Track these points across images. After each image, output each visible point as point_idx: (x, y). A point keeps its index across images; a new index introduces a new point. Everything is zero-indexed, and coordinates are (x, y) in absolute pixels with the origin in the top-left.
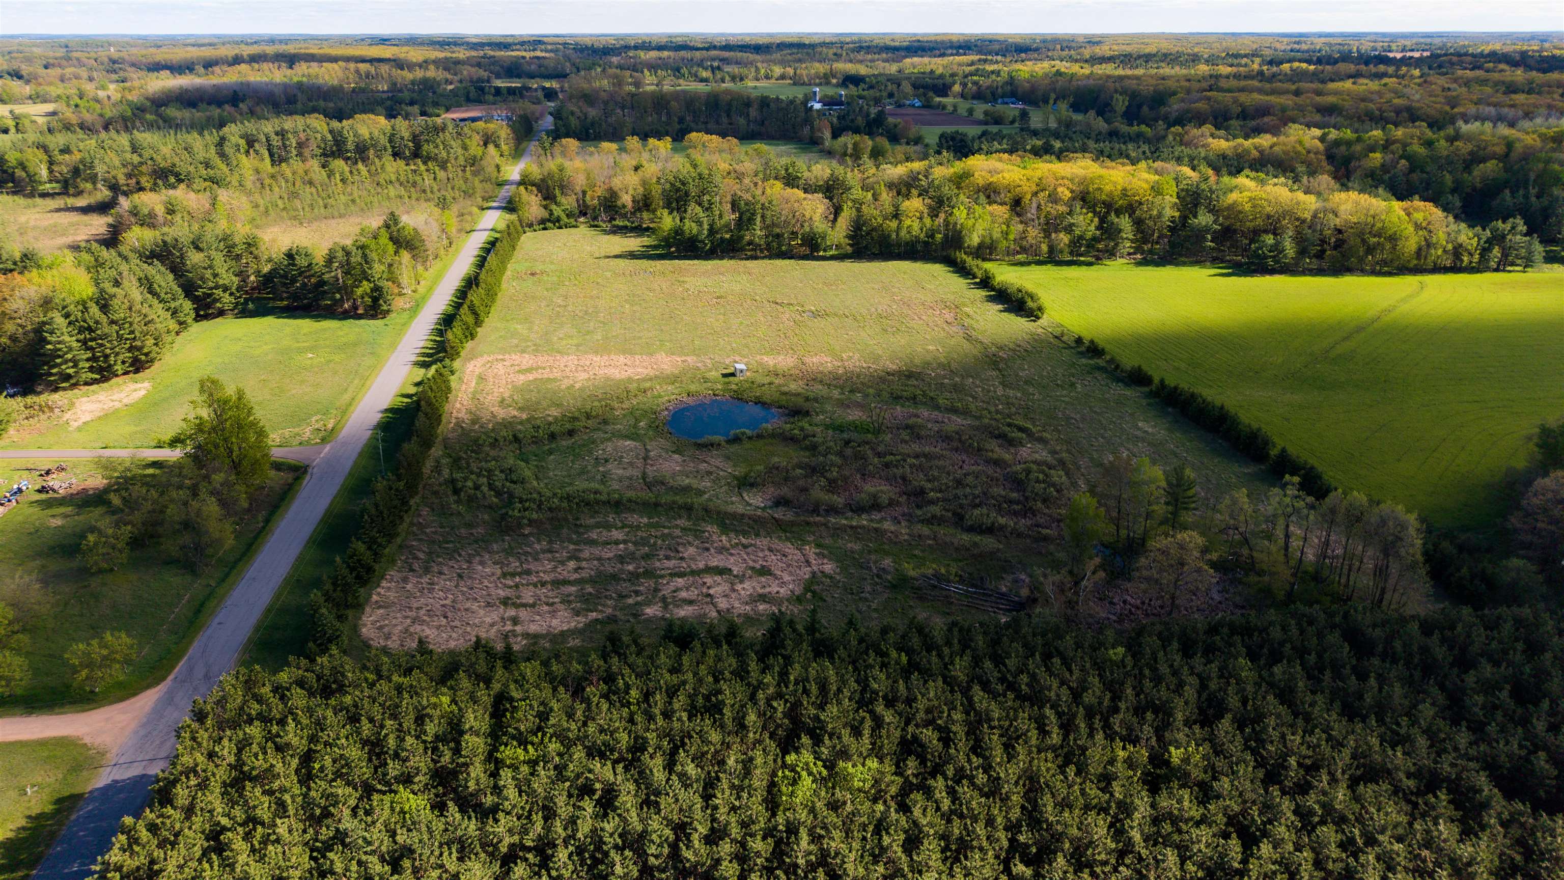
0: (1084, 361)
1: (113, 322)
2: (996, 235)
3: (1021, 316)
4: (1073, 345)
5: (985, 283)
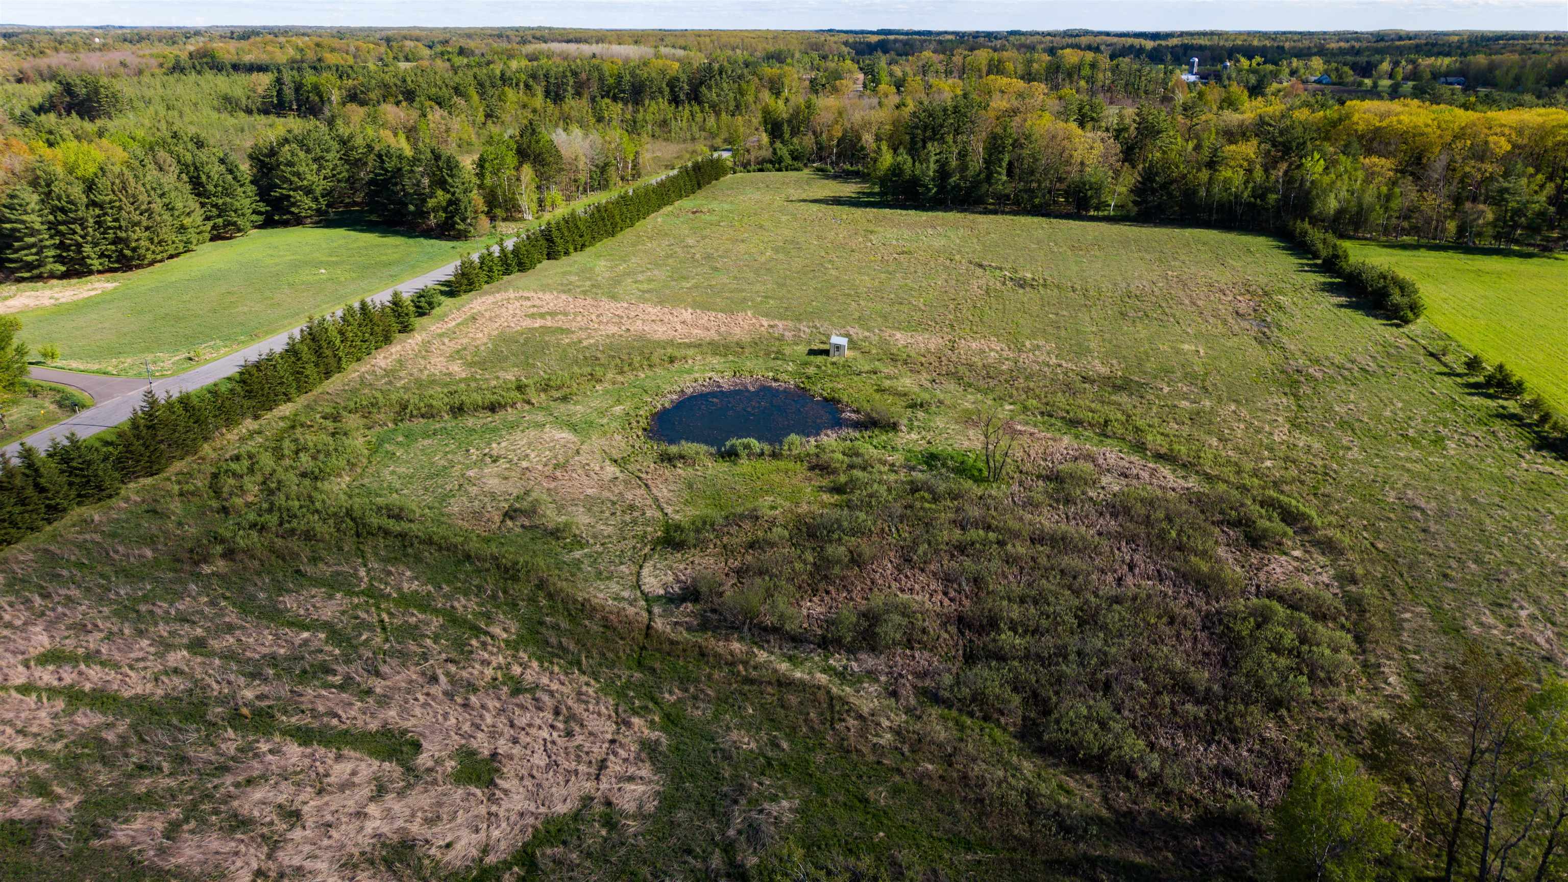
0: (1477, 400)
1: (94, 204)
2: (1369, 198)
3: (1376, 317)
4: (1461, 370)
5: (1330, 265)
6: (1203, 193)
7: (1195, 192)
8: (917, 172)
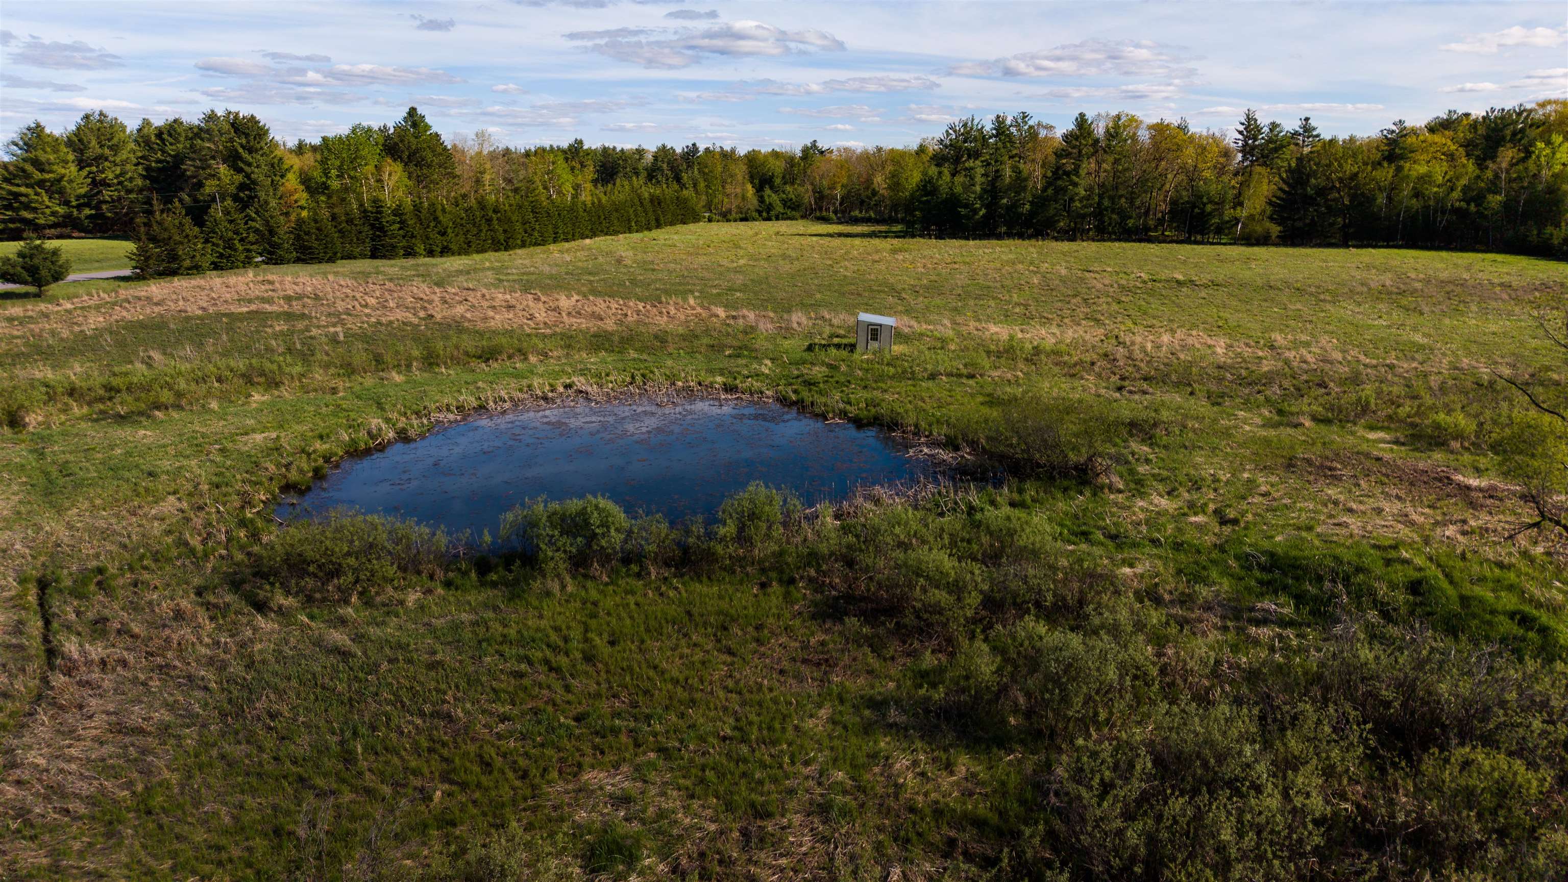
6: (1381, 199)
7: (1371, 200)
8: (958, 189)
